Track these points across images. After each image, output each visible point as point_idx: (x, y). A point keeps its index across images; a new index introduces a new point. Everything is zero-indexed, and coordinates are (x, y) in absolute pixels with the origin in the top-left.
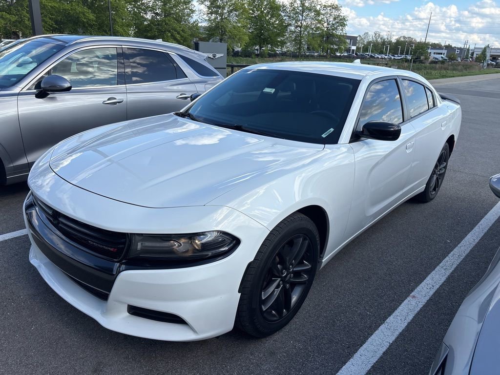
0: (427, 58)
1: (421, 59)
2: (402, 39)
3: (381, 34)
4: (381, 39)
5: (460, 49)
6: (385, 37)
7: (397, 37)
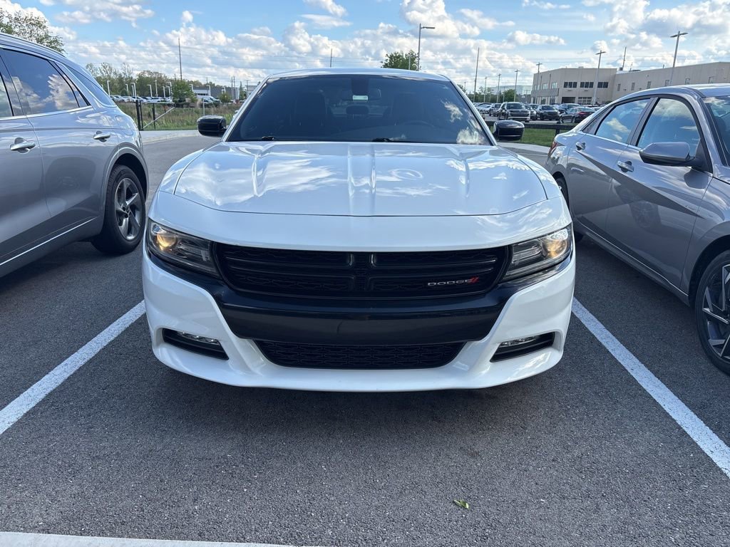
0: (194, 101)
1: (187, 101)
2: (147, 75)
3: (113, 66)
4: (115, 73)
5: (228, 89)
6: (121, 72)
7: (139, 72)
